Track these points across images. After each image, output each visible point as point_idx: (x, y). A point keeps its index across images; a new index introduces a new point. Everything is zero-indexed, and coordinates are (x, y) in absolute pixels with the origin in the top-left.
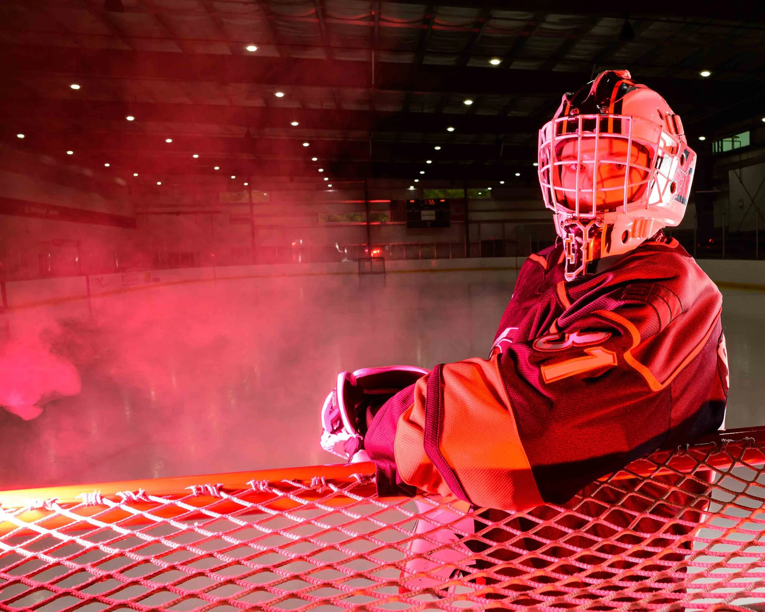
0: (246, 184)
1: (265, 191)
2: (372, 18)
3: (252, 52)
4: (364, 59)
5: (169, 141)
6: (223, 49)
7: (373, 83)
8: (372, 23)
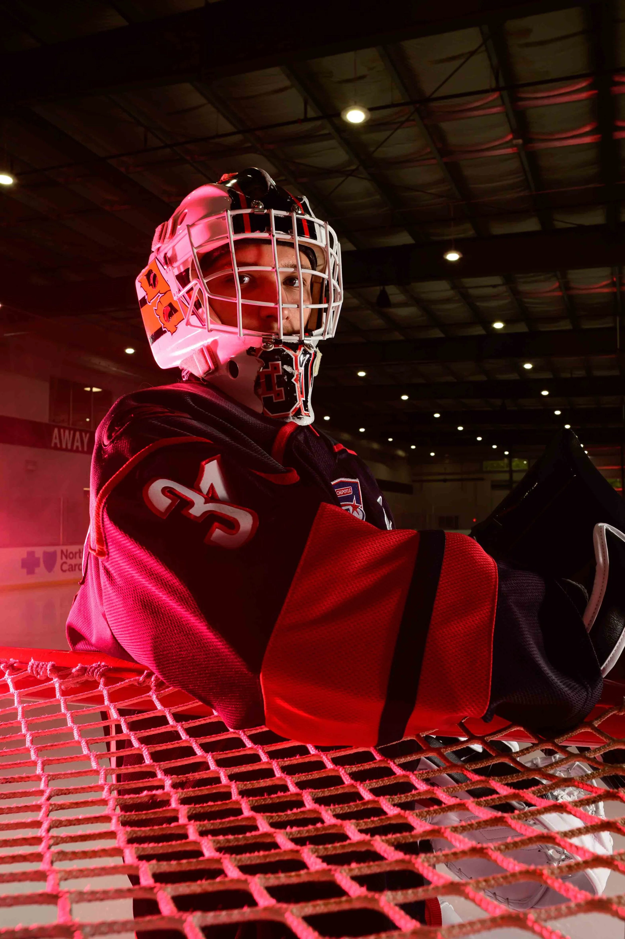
0: (507, 453)
1: (524, 458)
2: (613, 284)
3: (501, 329)
4: (610, 325)
5: (437, 415)
6: (479, 331)
7: (618, 347)
8: (615, 290)
